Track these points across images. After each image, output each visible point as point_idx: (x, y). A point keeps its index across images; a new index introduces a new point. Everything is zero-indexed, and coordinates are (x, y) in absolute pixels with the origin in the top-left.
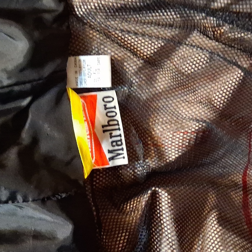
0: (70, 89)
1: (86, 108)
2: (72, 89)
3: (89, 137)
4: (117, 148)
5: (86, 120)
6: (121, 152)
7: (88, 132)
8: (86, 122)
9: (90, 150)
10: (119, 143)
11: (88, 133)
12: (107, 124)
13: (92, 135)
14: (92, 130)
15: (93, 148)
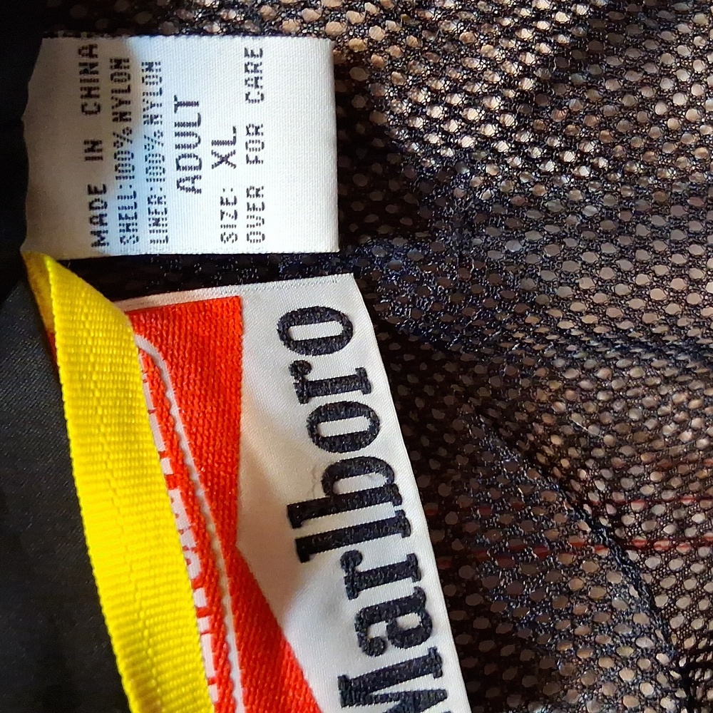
0: (50, 264)
1: (171, 394)
2: (64, 263)
3: (200, 598)
4: (395, 656)
5: (178, 478)
6: (424, 683)
7: (195, 559)
8: (176, 493)
9: (213, 693)
10: (410, 620)
11: (196, 569)
12: (320, 494)
13: (225, 582)
14: (217, 544)
15: (236, 674)
